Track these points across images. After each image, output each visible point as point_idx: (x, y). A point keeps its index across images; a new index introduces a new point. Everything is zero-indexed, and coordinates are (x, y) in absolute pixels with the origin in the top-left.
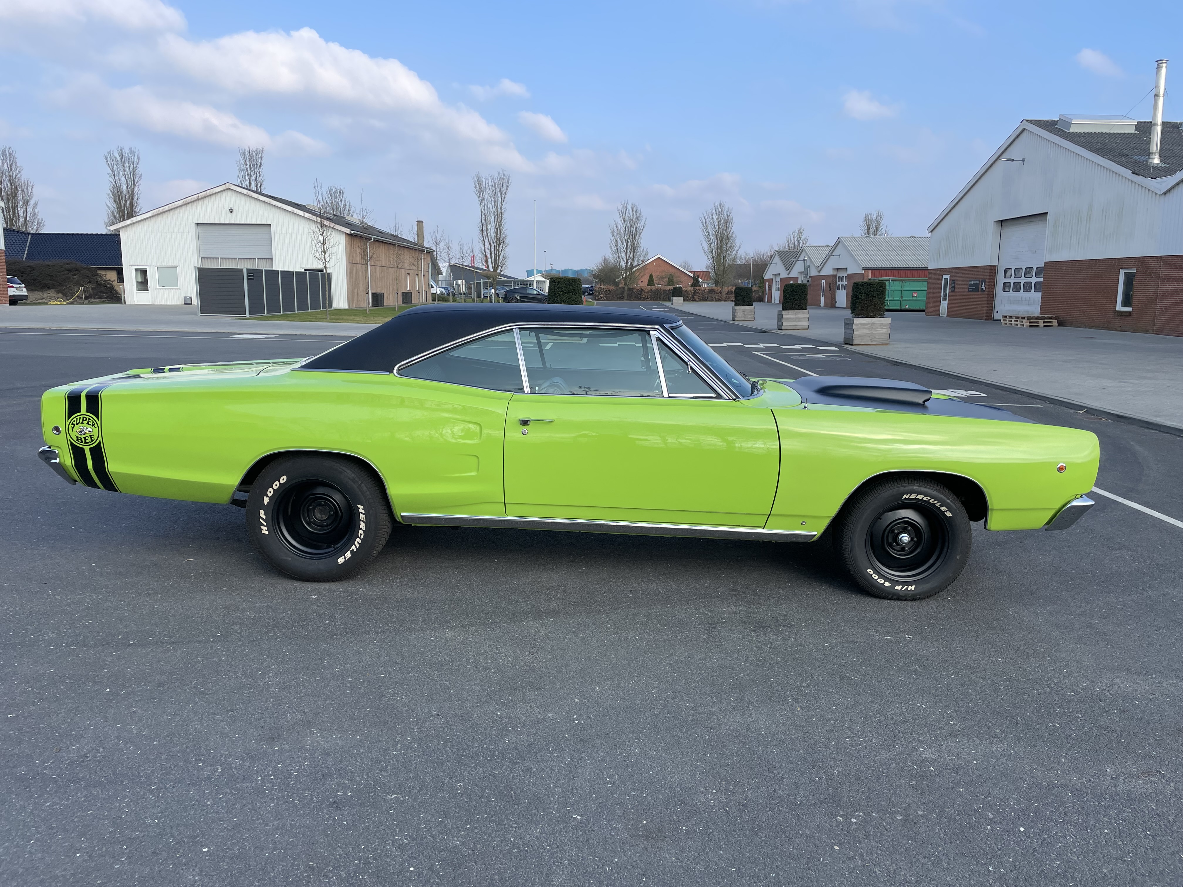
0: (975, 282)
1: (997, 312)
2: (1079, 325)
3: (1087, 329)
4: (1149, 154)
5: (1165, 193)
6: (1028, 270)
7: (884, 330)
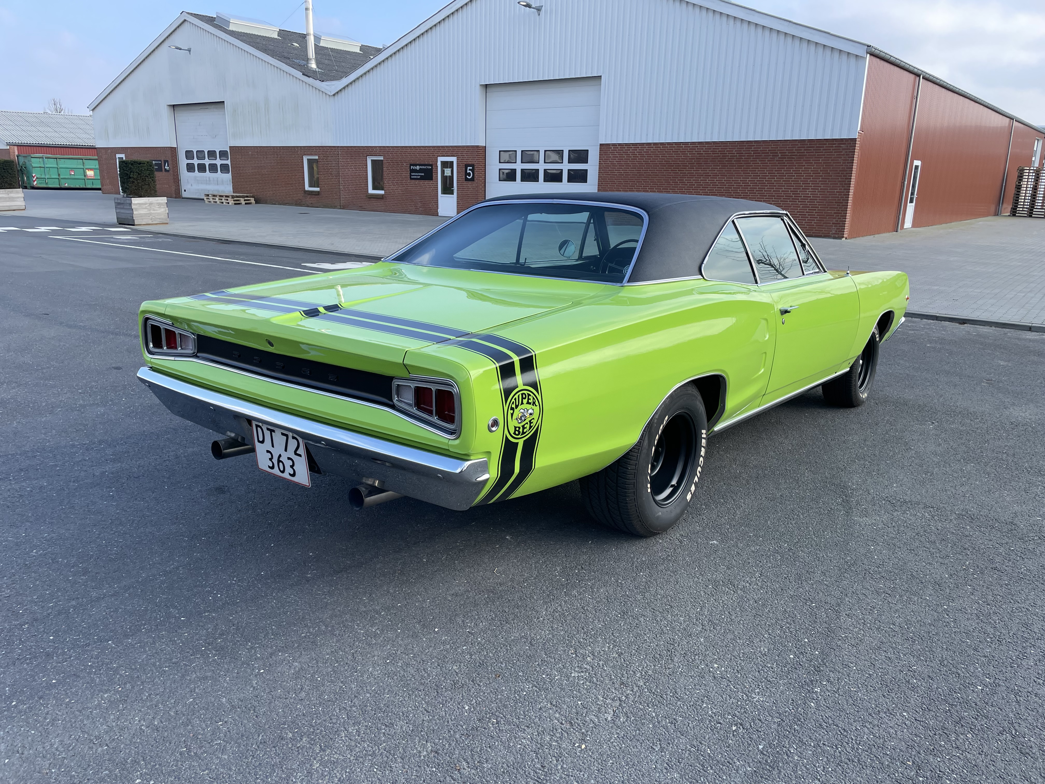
0: (157, 162)
1: (185, 191)
2: (274, 202)
3: (282, 206)
4: (308, 60)
5: (334, 95)
6: (212, 154)
7: (163, 210)
